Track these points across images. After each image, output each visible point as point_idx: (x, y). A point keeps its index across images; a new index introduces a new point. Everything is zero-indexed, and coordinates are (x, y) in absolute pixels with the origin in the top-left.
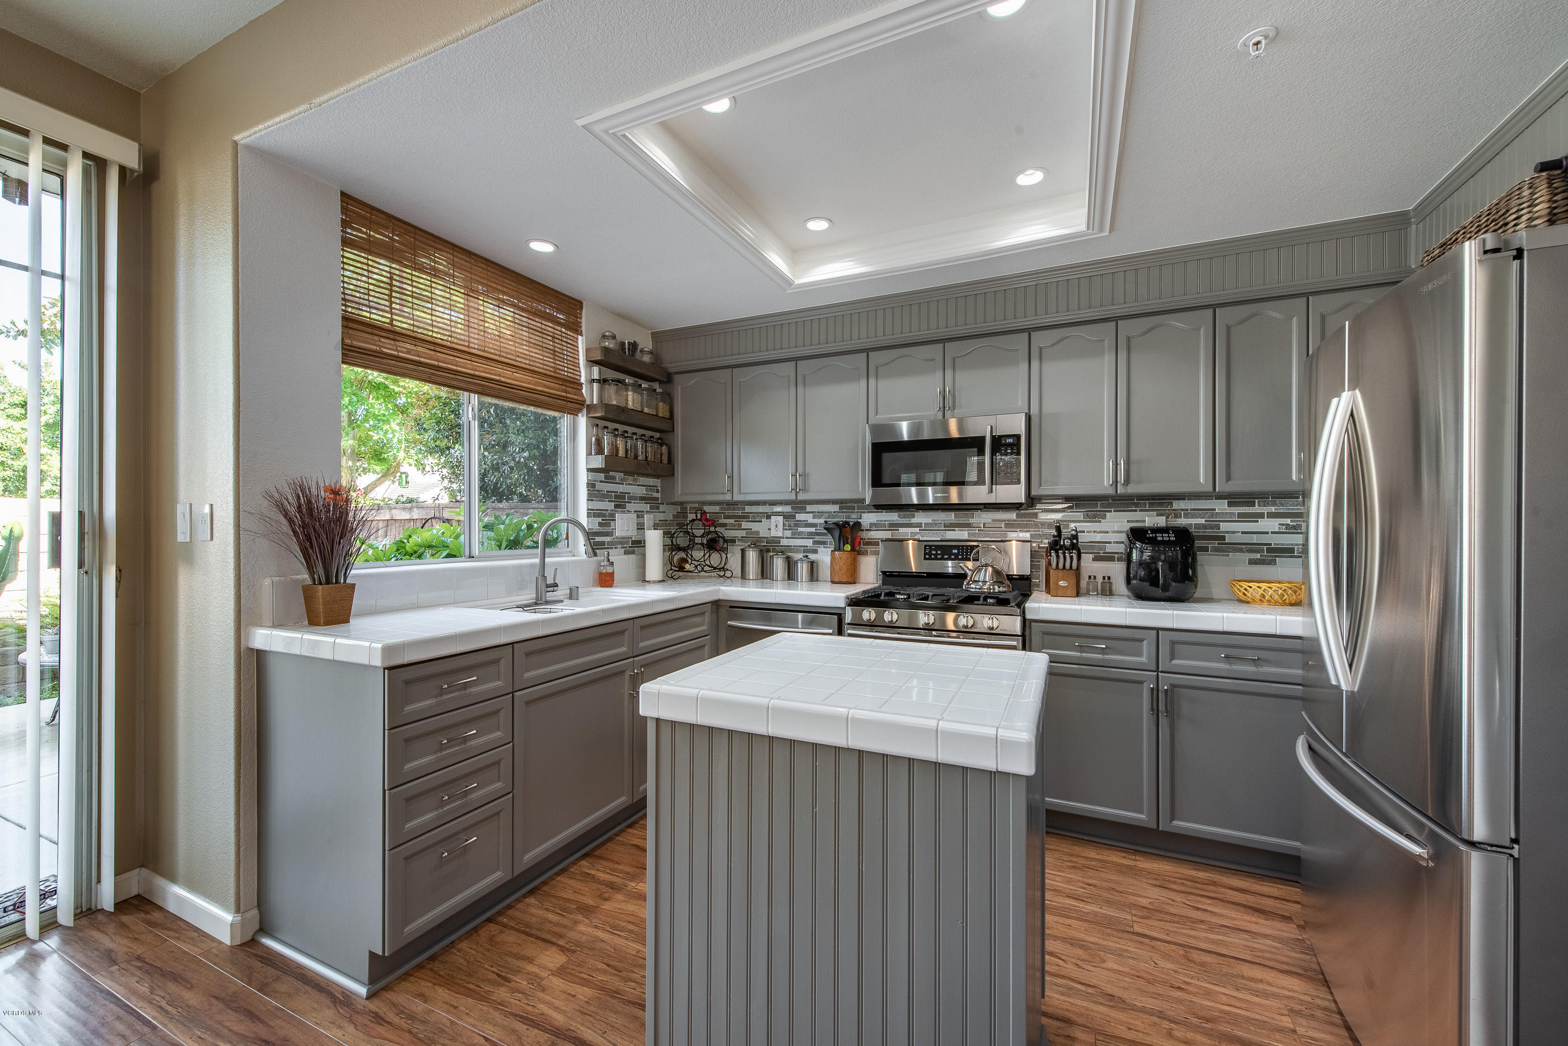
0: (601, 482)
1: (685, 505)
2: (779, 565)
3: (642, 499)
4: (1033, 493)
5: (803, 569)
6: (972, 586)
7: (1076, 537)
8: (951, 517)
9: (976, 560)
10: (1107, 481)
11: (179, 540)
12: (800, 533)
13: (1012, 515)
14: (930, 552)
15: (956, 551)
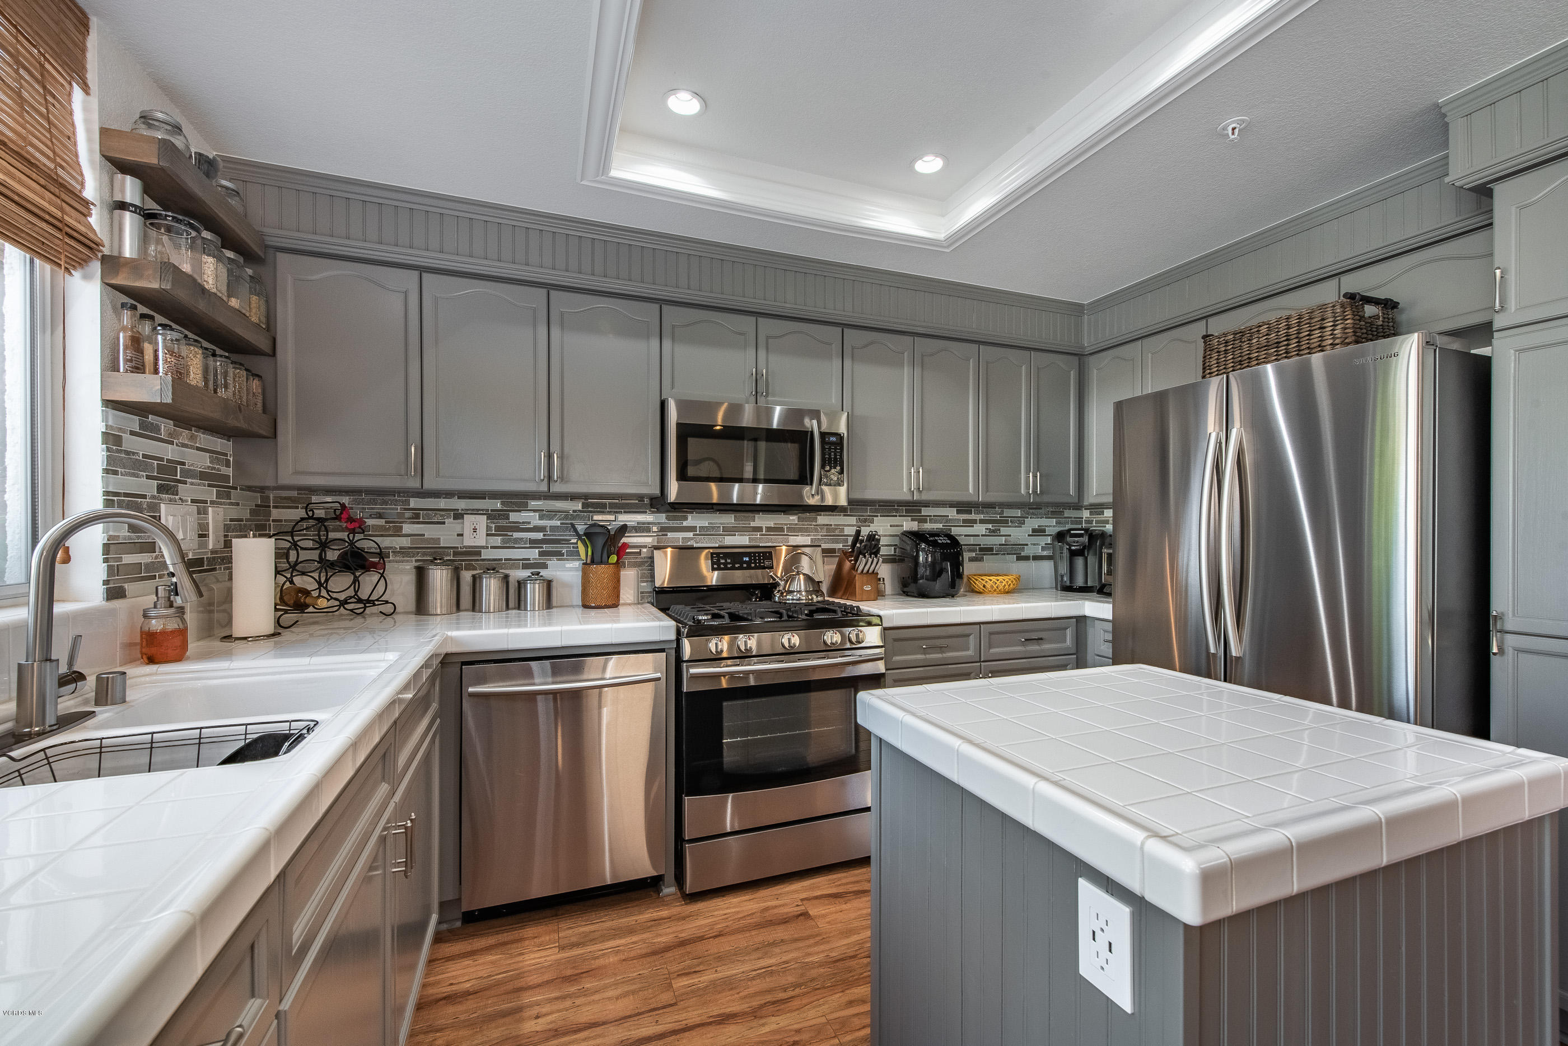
0: (132, 433)
1: (267, 492)
2: (490, 588)
3: (203, 476)
6: (788, 597)
8: (729, 519)
12: (517, 540)
14: (718, 560)
15: (747, 559)
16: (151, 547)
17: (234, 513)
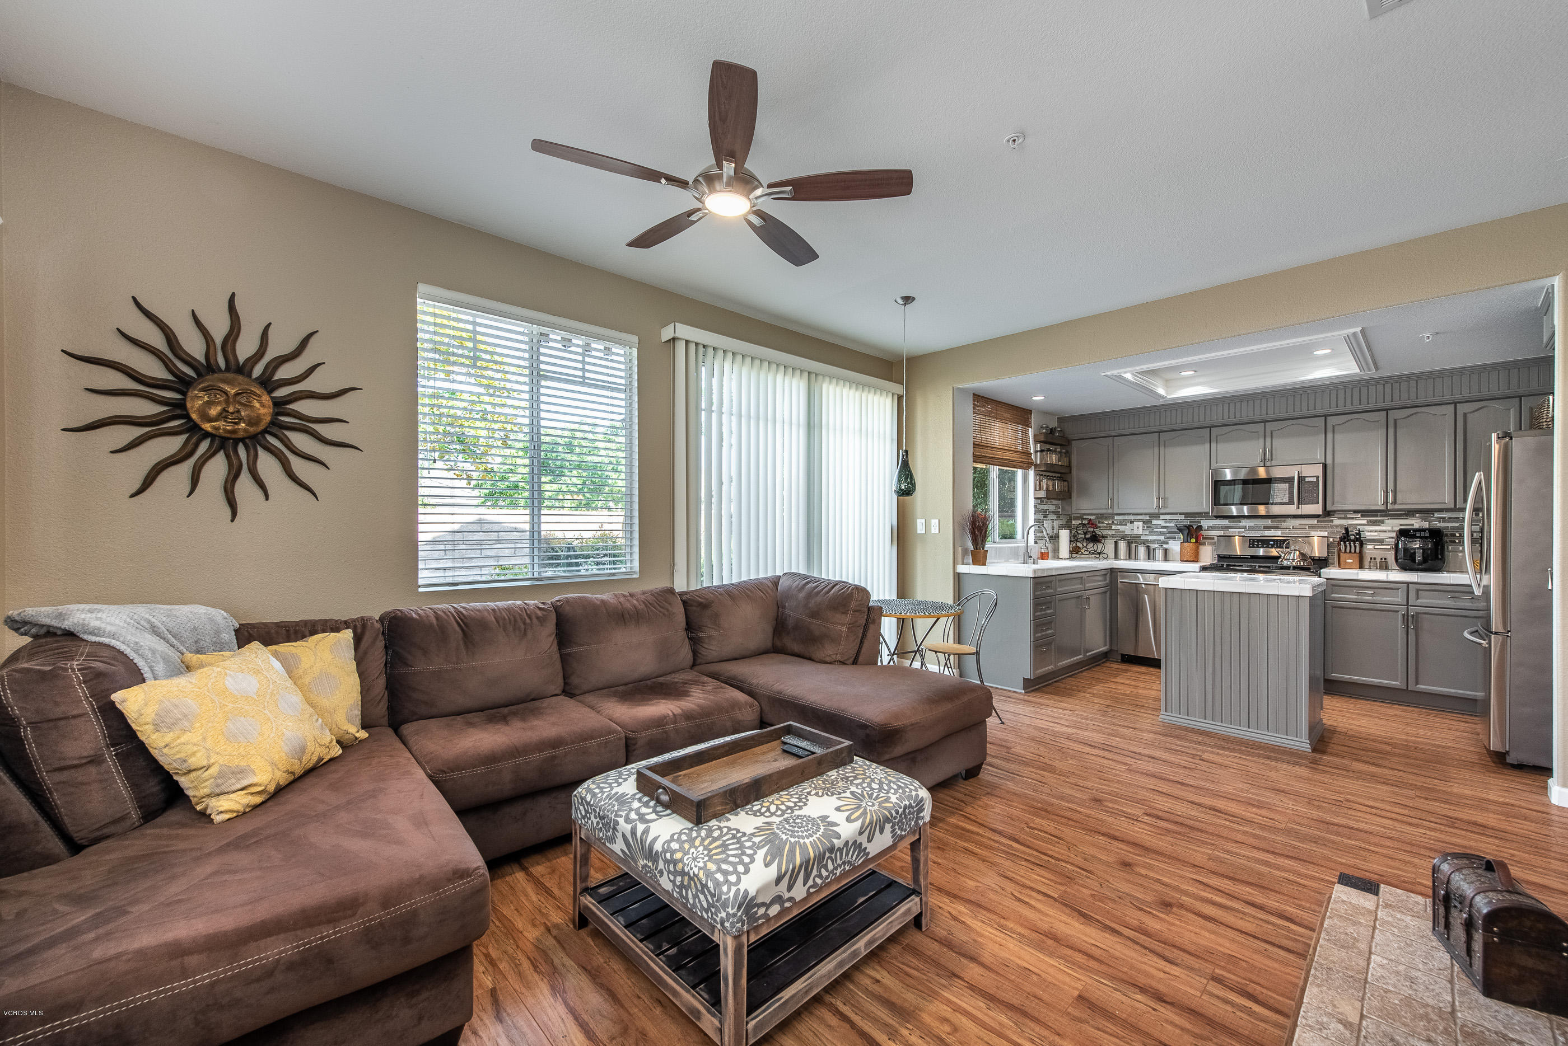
0: (1040, 505)
2: (1142, 550)
3: (1053, 512)
4: (1328, 509)
5: (1159, 553)
6: (1285, 561)
7: (1359, 534)
9: (1287, 548)
10: (1381, 500)
11: (919, 532)
13: (1315, 521)
14: (1252, 543)
15: (1272, 543)
16: (1042, 532)
17: (1061, 522)
